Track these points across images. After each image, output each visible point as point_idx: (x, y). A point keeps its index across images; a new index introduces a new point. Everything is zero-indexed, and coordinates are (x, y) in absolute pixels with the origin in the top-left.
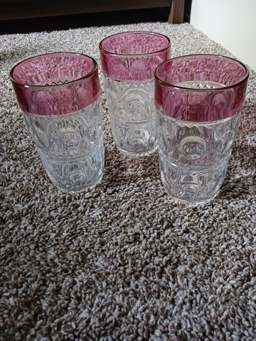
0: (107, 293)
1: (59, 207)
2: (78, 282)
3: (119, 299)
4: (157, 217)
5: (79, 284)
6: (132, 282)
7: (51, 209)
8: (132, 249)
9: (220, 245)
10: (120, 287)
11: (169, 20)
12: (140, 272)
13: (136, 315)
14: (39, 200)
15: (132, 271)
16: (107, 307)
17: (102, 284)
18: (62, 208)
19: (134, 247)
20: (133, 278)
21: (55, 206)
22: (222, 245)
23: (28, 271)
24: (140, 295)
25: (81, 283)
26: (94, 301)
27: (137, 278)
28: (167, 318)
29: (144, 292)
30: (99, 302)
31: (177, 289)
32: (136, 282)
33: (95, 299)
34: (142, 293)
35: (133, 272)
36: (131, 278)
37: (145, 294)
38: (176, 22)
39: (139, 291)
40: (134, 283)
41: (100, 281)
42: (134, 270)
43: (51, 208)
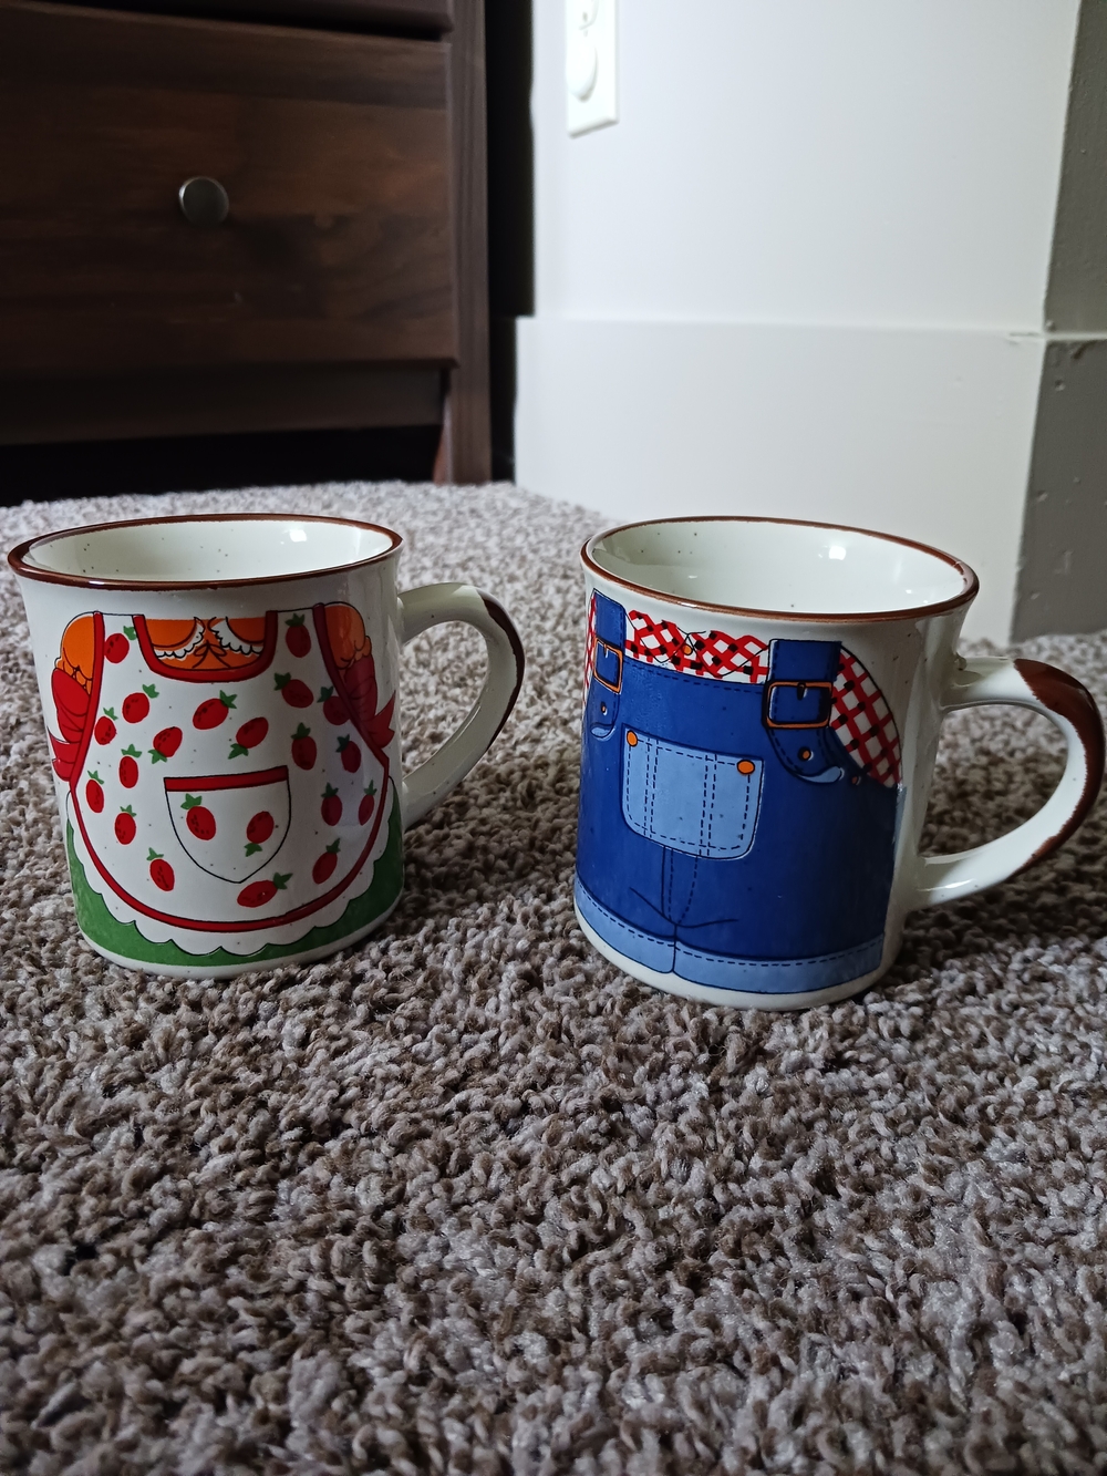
0: (571, 1383)
1: (160, 1065)
2: (376, 1372)
3: (649, 1399)
4: (674, 1028)
5: (384, 1384)
6: (678, 1310)
7: (117, 1079)
8: (615, 1170)
9: (1007, 1082)
10: (626, 1344)
11: (438, 474)
12: (703, 1251)
13: (771, 1452)
14: (32, 1054)
15: (663, 1257)
16: (596, 1454)
17: (518, 1351)
18: (180, 1065)
19: (621, 1161)
20: (677, 1289)
21: (136, 1064)
22: (1016, 1081)
23: (53, 1383)
24: (747, 1358)
25: (399, 1376)
26: (508, 1444)
27: (697, 1283)
28: (934, 1425)
29: (758, 1334)
30: (537, 1439)
31: (915, 1280)
32: (701, 1304)
33: (510, 1432)
34: (753, 1347)
35: (669, 1261)
36: (664, 1290)
37: (772, 1341)
38: (466, 476)
39: (737, 1342)
40: (690, 1307)
41: (501, 1338)
42: (668, 1249)
43: (113, 1071)
